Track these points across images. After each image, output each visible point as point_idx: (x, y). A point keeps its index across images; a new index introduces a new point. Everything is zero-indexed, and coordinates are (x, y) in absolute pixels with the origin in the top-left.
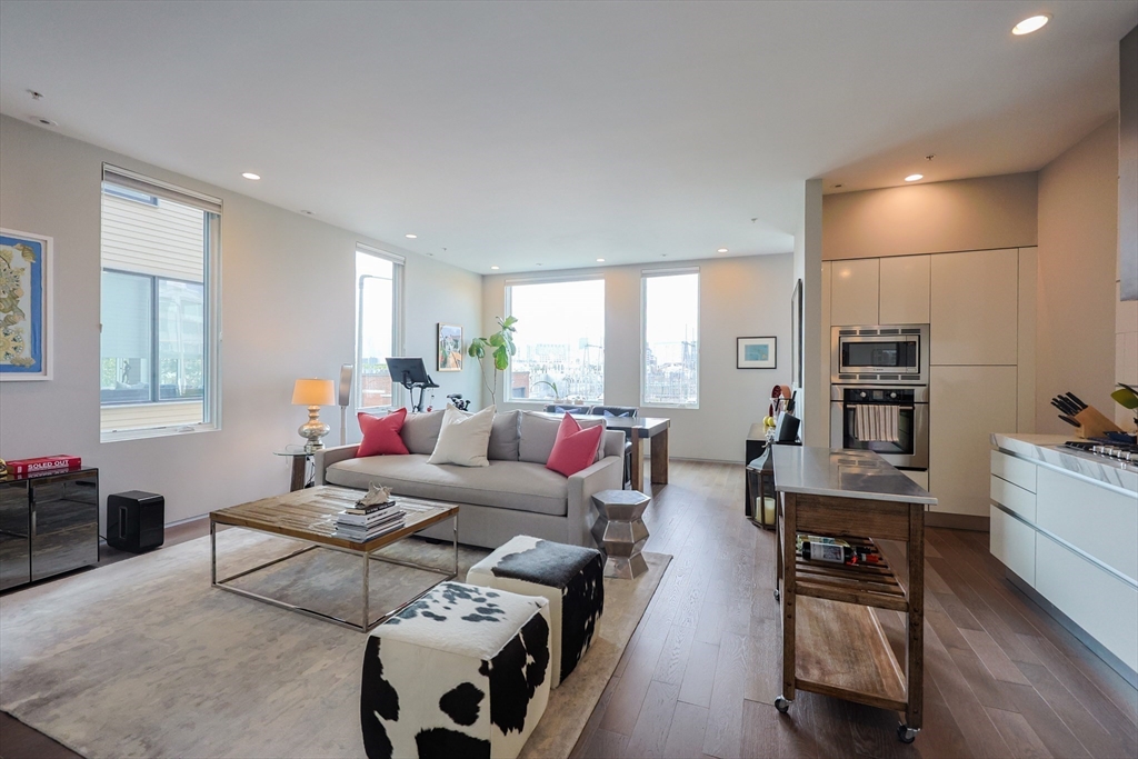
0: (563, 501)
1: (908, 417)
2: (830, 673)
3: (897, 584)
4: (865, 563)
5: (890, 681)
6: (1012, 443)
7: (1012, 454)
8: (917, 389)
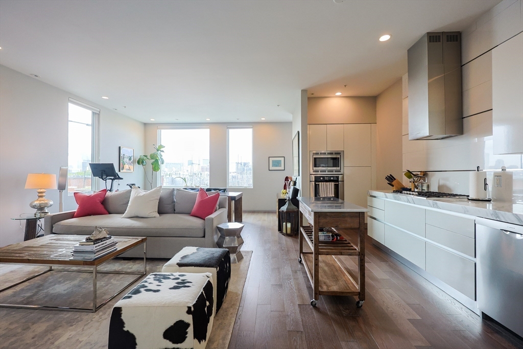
0: (203, 230)
1: (337, 187)
2: (330, 286)
3: (352, 246)
4: (339, 240)
5: (351, 285)
6: (375, 193)
7: (375, 197)
8: (340, 176)
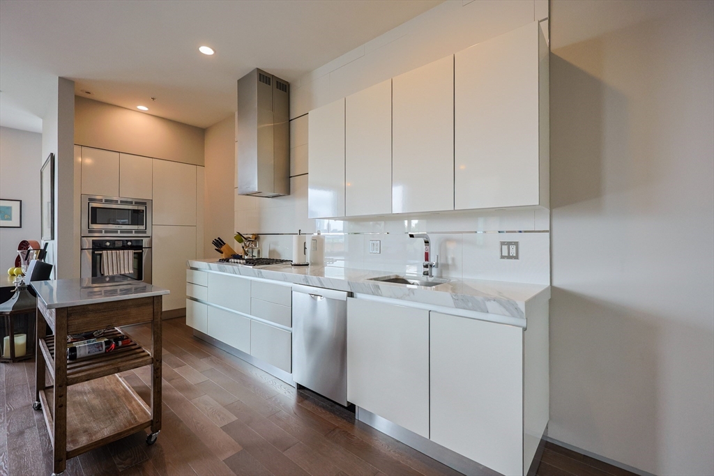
1: (139, 257)
2: (96, 432)
3: (144, 351)
4: (120, 347)
5: (140, 414)
6: (197, 264)
7: (196, 269)
8: (145, 239)
